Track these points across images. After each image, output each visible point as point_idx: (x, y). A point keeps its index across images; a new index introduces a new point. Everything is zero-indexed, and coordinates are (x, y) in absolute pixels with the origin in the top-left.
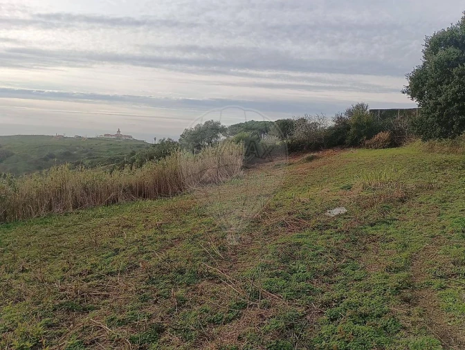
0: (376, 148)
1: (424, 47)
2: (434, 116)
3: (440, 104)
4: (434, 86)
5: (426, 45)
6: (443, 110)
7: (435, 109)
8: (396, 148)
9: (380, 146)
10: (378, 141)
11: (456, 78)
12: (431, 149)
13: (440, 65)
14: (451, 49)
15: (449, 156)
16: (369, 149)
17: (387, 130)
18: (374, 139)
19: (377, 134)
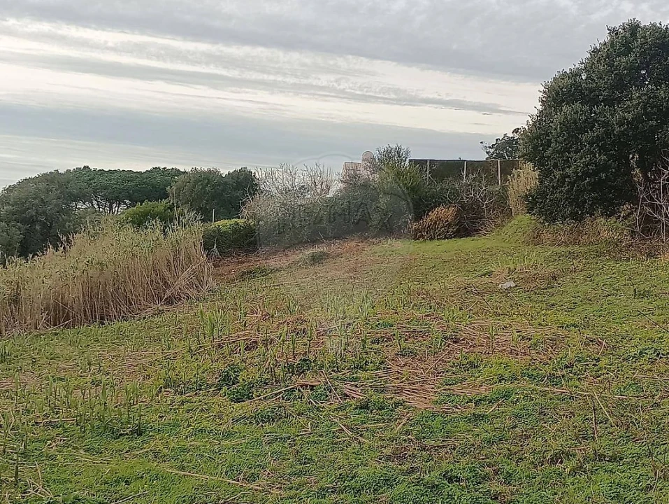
0: (431, 239)
3: (568, 177)
4: (561, 152)
5: (544, 92)
6: (572, 184)
7: (563, 183)
8: (469, 239)
9: (439, 235)
10: (435, 223)
11: (585, 146)
12: (537, 239)
13: (567, 127)
14: (577, 106)
15: (570, 249)
16: (418, 239)
17: (451, 203)
18: (426, 221)
19: (431, 209)
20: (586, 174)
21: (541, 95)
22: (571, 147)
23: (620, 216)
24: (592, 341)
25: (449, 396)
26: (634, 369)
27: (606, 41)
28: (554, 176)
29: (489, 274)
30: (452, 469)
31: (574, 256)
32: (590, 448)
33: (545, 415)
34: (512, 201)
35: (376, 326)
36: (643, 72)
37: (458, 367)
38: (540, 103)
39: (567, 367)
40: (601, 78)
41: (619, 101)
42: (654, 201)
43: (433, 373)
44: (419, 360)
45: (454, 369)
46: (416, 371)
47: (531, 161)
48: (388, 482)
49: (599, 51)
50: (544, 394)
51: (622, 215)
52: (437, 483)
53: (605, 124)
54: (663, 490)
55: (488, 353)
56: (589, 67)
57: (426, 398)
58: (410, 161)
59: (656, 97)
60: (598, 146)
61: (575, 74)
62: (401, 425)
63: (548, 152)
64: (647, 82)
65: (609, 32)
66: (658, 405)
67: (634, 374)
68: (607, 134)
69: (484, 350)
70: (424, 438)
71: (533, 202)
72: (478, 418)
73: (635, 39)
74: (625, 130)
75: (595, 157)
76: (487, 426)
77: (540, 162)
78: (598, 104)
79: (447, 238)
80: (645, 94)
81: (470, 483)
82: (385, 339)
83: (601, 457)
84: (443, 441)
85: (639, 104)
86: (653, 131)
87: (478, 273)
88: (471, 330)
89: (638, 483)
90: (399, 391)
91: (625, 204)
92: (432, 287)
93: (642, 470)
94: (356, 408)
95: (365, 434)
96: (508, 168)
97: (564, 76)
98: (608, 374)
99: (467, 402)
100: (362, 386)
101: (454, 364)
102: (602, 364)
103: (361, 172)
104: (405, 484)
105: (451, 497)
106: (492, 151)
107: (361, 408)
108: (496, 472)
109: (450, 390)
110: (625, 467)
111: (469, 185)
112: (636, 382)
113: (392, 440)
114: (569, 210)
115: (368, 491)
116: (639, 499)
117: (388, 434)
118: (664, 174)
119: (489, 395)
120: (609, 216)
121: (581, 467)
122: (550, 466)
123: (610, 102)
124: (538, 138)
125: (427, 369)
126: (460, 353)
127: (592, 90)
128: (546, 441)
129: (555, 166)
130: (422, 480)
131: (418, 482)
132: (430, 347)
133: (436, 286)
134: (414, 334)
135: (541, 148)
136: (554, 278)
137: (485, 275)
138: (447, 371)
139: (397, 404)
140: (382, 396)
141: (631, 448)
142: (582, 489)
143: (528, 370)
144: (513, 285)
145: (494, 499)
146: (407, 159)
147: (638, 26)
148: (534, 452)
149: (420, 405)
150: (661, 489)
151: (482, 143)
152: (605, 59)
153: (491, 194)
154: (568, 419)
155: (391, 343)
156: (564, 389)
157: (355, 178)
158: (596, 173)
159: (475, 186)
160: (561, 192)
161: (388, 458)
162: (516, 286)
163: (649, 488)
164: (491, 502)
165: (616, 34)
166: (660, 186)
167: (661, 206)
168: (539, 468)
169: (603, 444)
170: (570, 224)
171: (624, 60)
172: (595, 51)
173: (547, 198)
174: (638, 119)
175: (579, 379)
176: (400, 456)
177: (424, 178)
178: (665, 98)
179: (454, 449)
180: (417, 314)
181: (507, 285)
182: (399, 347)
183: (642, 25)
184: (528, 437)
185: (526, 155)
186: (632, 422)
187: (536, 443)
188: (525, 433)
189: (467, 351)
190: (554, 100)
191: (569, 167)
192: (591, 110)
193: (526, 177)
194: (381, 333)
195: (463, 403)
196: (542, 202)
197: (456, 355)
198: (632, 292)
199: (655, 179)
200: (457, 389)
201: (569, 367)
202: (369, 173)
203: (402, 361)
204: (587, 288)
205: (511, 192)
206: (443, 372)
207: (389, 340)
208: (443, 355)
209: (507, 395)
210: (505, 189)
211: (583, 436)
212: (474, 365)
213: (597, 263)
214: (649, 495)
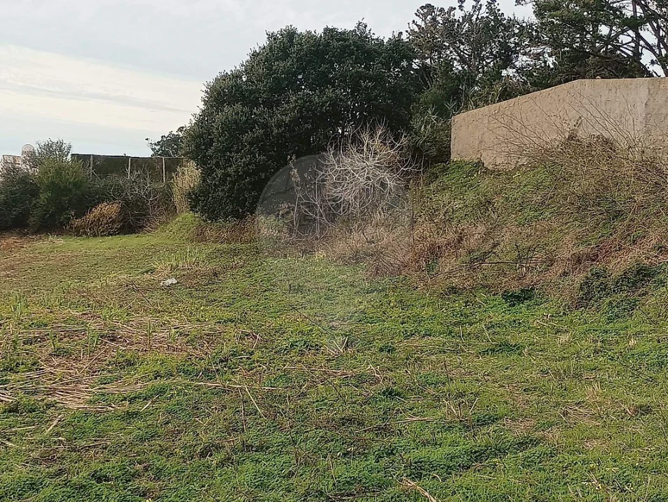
0: (95, 236)
1: (204, 94)
2: (224, 190)
3: (230, 176)
4: (223, 152)
5: (206, 92)
6: (233, 183)
7: (225, 181)
8: (133, 236)
9: (103, 232)
10: (99, 220)
11: (246, 146)
12: (200, 237)
13: (228, 127)
14: (238, 107)
15: (232, 246)
16: (81, 236)
17: (114, 199)
18: (90, 217)
19: (95, 205)
20: (247, 174)
21: (203, 95)
22: (232, 147)
23: (278, 214)
24: (247, 335)
25: (103, 395)
26: (285, 361)
27: (265, 45)
28: (216, 175)
29: (152, 271)
30: (101, 469)
31: (235, 253)
32: (237, 439)
33: (198, 409)
34: (177, 198)
35: (30, 326)
36: (300, 77)
37: (114, 366)
38: (203, 103)
39: (222, 361)
40: (260, 81)
41: (278, 103)
42: (309, 200)
43: (88, 372)
44: (74, 360)
45: (110, 367)
46: (70, 371)
47: (193, 159)
48: (33, 486)
49: (258, 54)
50: (198, 388)
51: (280, 214)
52: (85, 484)
53: (265, 126)
54: (304, 476)
55: (146, 351)
56: (249, 69)
57: (79, 398)
58: (72, 155)
59: (311, 101)
60: (258, 146)
61: (236, 76)
62: (51, 427)
63: (210, 152)
64: (303, 87)
65: (267, 36)
66: (304, 395)
67: (284, 365)
68: (267, 135)
69: (141, 347)
70: (76, 438)
71: (196, 199)
72: (131, 415)
73: (292, 44)
74: (283, 132)
75: (255, 157)
76: (140, 424)
77: (202, 161)
78: (257, 105)
79: (111, 235)
80: (301, 99)
81: (120, 481)
82: (39, 339)
83: (249, 448)
84: (95, 440)
85: (295, 107)
86: (309, 133)
87: (141, 270)
88: (129, 328)
89: (282, 471)
90: (51, 392)
91: (283, 203)
92: (93, 285)
93: (286, 458)
94: (5, 412)
95: (13, 438)
96: (173, 166)
97: (225, 77)
98: (260, 366)
99: (122, 401)
100: (12, 388)
101: (110, 362)
102: (255, 357)
103: (20, 166)
104: (51, 487)
105: (98, 496)
106: (157, 148)
107: (10, 412)
108: (146, 469)
109: (105, 388)
110: (271, 456)
111: (133, 182)
112: (286, 372)
113: (41, 442)
114: (229, 208)
115: (12, 496)
116: (281, 486)
117: (38, 437)
118: (318, 175)
119: (144, 392)
120: (269, 214)
121: (229, 459)
122: (200, 460)
123: (269, 104)
124: (201, 136)
125: (81, 368)
126: (117, 351)
127: (251, 92)
128: (198, 435)
129: (217, 165)
130: (69, 481)
131: (66, 484)
132: (87, 346)
133: (97, 284)
134: (70, 335)
135: (203, 147)
136: (215, 275)
137: (147, 272)
138: (103, 370)
139: (49, 406)
140: (33, 398)
141: (277, 438)
142: (228, 480)
143: (184, 365)
144: (175, 281)
145: (142, 496)
146: (69, 154)
147: (294, 33)
148: (185, 447)
149: (73, 406)
150: (301, 475)
151: (147, 139)
152: (264, 63)
153: (156, 191)
154: (220, 412)
155: (45, 343)
156: (218, 383)
157: (14, 172)
158: (255, 173)
159: (140, 182)
160: (223, 190)
161: (35, 461)
162: (178, 283)
163: (291, 474)
164: (140, 499)
165: (275, 39)
166: (315, 187)
167: (316, 205)
168: (188, 462)
169: (251, 436)
170: (232, 221)
171: (282, 64)
172: (255, 55)
173: (209, 197)
174: (295, 121)
175: (233, 373)
176: (48, 458)
177: (87, 174)
178: (319, 103)
179: (106, 448)
180: (74, 313)
181: (169, 281)
182: (53, 347)
183: (299, 32)
184: (179, 432)
185: (188, 153)
186: (279, 413)
187: (187, 438)
188: (178, 428)
189: (124, 348)
190: (216, 100)
191: (231, 166)
192: (252, 111)
193: (189, 176)
194: (34, 333)
195: (117, 401)
196: (204, 200)
197: (113, 353)
198: (288, 287)
199: (311, 180)
200: (111, 388)
201: (224, 362)
202: (28, 167)
203: (56, 361)
204: (246, 283)
205: (175, 189)
206: (99, 371)
207: (43, 339)
208: (99, 354)
209: (161, 392)
210: (169, 186)
211: (233, 429)
212: (130, 363)
213: (256, 260)
214: (290, 481)
